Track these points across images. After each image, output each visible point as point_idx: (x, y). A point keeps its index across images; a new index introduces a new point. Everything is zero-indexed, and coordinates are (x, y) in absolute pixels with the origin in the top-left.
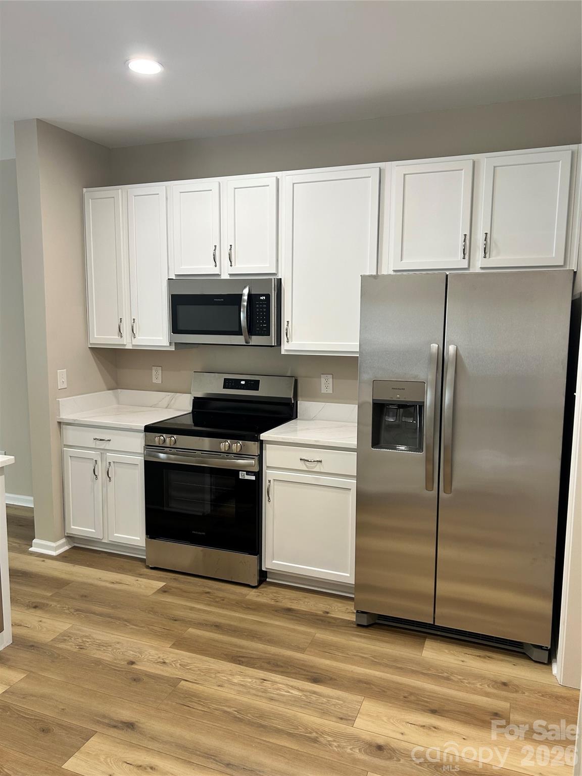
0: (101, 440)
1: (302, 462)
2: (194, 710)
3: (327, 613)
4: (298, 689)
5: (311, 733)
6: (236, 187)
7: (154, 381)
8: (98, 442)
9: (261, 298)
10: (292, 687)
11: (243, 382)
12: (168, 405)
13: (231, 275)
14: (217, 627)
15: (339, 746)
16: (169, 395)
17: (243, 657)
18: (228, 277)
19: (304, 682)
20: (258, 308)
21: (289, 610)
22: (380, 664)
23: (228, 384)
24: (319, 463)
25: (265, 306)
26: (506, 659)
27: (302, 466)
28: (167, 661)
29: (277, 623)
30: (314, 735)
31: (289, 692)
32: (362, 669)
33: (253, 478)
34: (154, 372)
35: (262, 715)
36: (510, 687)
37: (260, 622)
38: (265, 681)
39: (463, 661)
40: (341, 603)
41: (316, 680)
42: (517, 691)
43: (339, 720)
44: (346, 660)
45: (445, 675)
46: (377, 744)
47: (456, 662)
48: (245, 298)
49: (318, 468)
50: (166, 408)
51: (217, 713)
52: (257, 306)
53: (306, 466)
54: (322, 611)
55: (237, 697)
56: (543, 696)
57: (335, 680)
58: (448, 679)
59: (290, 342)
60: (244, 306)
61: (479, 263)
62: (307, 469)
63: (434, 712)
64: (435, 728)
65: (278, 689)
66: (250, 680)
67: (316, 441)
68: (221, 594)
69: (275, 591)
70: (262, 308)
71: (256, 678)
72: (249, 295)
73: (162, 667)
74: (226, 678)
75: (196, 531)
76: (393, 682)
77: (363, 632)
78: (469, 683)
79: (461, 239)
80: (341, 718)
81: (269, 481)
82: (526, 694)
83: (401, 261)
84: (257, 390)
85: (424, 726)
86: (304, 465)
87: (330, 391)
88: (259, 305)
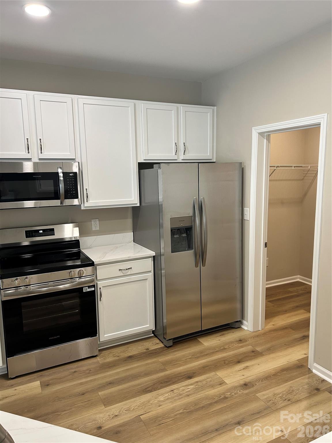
1: (120, 271)
2: (168, 423)
3: (148, 349)
4: (191, 385)
5: (221, 397)
6: (41, 100)
9: (70, 174)
10: (186, 386)
11: (41, 232)
13: (40, 159)
14: (111, 384)
15: (235, 394)
17: (148, 388)
18: (38, 161)
19: (188, 381)
20: (68, 181)
21: (130, 357)
22: (199, 357)
23: (29, 234)
24: (130, 270)
25: (73, 180)
26: (228, 332)
27: (120, 274)
28: (116, 414)
29: (136, 365)
30: (222, 396)
31: (189, 388)
32: (197, 363)
33: (93, 289)
35: (195, 403)
36: (243, 340)
37: (128, 369)
38: (174, 391)
39: (219, 340)
40: (147, 342)
41: (190, 377)
42: (246, 341)
43: (221, 385)
44: (186, 362)
45: (222, 348)
46: (243, 384)
47: (217, 342)
48: (61, 175)
49: (129, 272)
51: (178, 416)
53: (123, 273)
54: (145, 349)
55: (174, 405)
56: (254, 338)
57: (195, 372)
58: (224, 349)
59: (88, 202)
60: (61, 180)
61: (181, 157)
62: (123, 275)
63: (239, 362)
64: (247, 367)
65: (183, 390)
66: (167, 395)
67: (128, 257)
68: (85, 368)
69: (109, 352)
71: (169, 392)
72: (63, 173)
73: (119, 418)
74: (156, 401)
76: (213, 361)
77: (171, 350)
78: (232, 346)
79: (174, 145)
80: (220, 384)
81: (100, 288)
82: (250, 340)
83: (148, 154)
84: (54, 235)
85: (244, 369)
86: (121, 273)
87: (98, 229)
88: (69, 179)
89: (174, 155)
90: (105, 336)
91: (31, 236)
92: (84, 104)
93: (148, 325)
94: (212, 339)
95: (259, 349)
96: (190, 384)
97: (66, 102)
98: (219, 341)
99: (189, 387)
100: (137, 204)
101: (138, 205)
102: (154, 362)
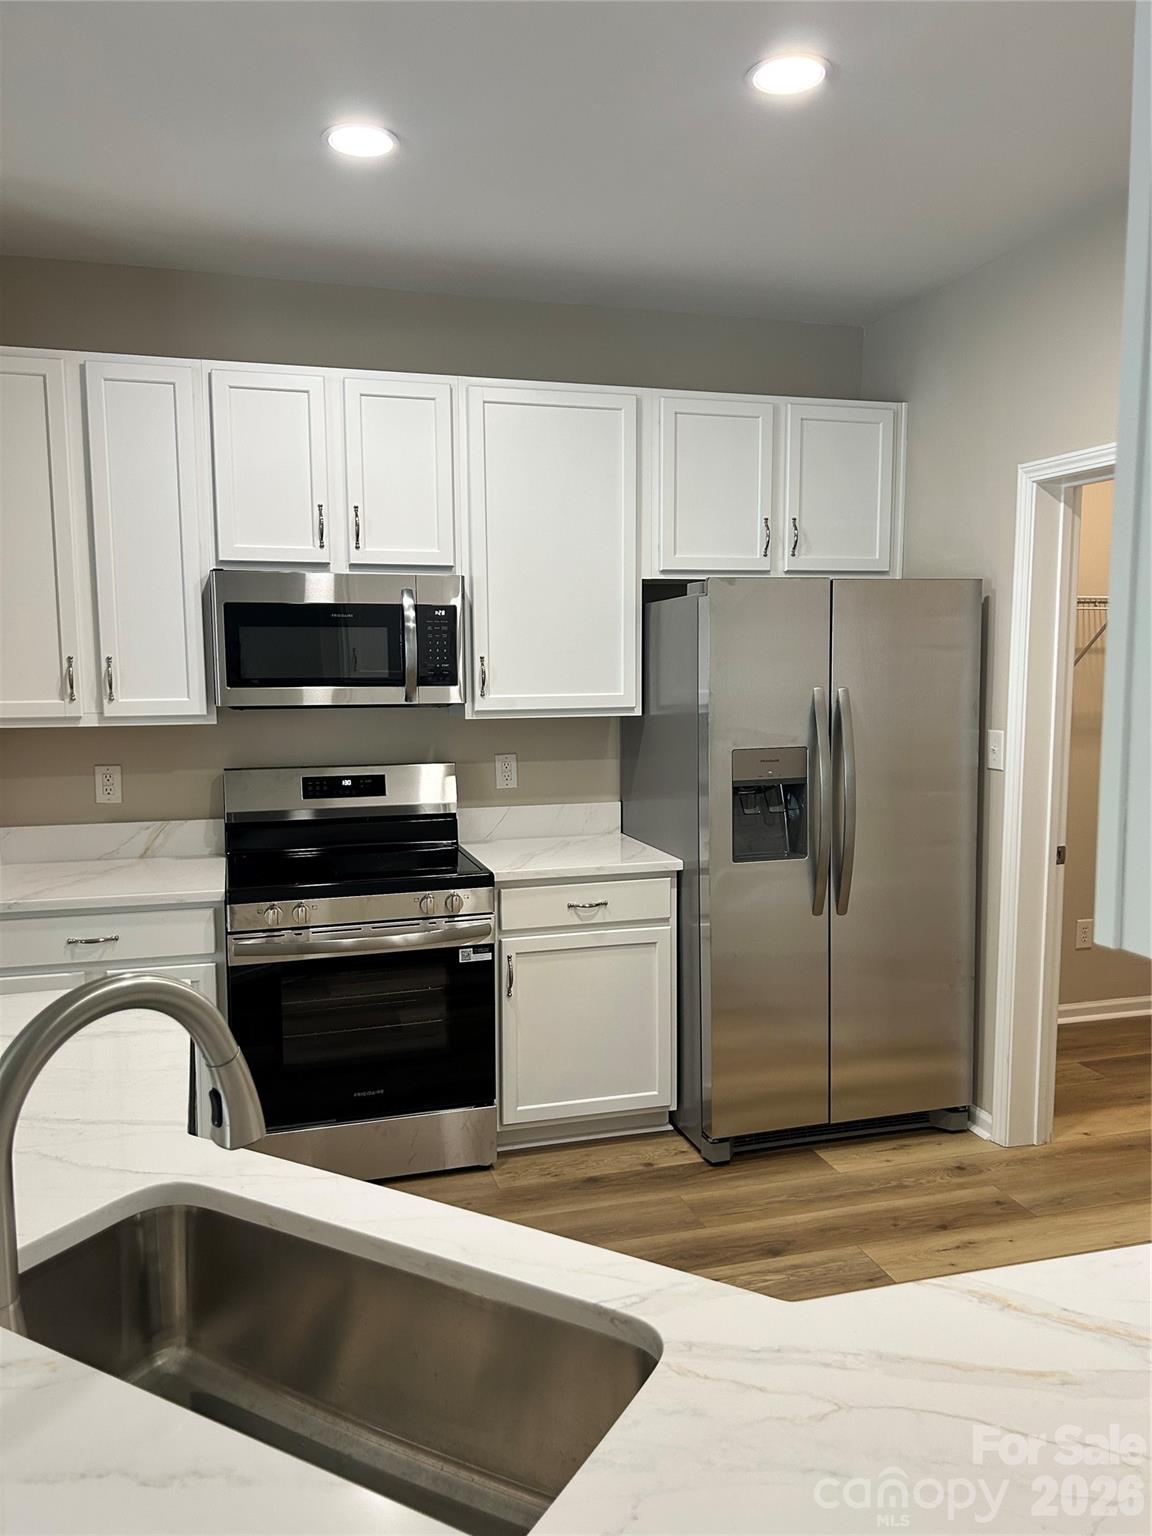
0: (88, 942)
1: (572, 910)
3: (651, 1165)
4: (777, 1271)
6: (363, 393)
7: (101, 798)
8: (81, 949)
9: (436, 613)
10: (759, 1272)
11: (347, 783)
12: (147, 849)
13: (353, 566)
16: (148, 828)
18: (347, 571)
19: (766, 1261)
20: (430, 632)
21: (593, 1180)
22: (811, 1201)
23: (316, 788)
24: (602, 908)
25: (444, 628)
26: (922, 1141)
27: (571, 918)
29: (606, 1204)
31: (767, 1281)
32: (803, 1215)
33: (488, 957)
34: (99, 778)
36: (969, 1168)
37: (585, 1211)
39: (888, 1161)
40: (648, 1145)
41: (775, 1252)
42: (981, 1172)
44: (767, 1212)
45: (893, 1183)
47: (881, 1165)
48: (410, 613)
49: (600, 916)
50: (141, 857)
52: (429, 628)
53: (579, 916)
54: (641, 1164)
56: (1008, 1165)
57: (794, 1241)
58: (901, 1186)
59: (486, 696)
60: (409, 627)
61: (784, 563)
62: (581, 923)
63: (944, 1227)
64: (969, 1243)
67: (598, 869)
69: (528, 1163)
70: (441, 632)
72: (416, 608)
75: (361, 1092)
76: (858, 1215)
77: (724, 1174)
78: (928, 1182)
79: (760, 525)
80: (871, 1280)
81: (509, 957)
82: (993, 1170)
83: (675, 554)
84: (384, 794)
85: (958, 1247)
86: (575, 916)
87: (513, 784)
88: (433, 626)
89: (758, 556)
90: (519, 1108)
91: (318, 794)
92: (485, 402)
93: (656, 1093)
94: (863, 1156)
95: (1020, 1198)
96: (771, 1269)
97: (434, 399)
98: (889, 1164)
99: (768, 1278)
100: (632, 709)
101: (638, 712)
102: (665, 1202)
